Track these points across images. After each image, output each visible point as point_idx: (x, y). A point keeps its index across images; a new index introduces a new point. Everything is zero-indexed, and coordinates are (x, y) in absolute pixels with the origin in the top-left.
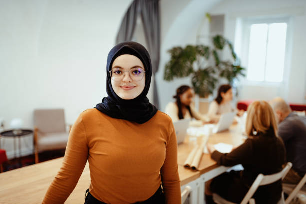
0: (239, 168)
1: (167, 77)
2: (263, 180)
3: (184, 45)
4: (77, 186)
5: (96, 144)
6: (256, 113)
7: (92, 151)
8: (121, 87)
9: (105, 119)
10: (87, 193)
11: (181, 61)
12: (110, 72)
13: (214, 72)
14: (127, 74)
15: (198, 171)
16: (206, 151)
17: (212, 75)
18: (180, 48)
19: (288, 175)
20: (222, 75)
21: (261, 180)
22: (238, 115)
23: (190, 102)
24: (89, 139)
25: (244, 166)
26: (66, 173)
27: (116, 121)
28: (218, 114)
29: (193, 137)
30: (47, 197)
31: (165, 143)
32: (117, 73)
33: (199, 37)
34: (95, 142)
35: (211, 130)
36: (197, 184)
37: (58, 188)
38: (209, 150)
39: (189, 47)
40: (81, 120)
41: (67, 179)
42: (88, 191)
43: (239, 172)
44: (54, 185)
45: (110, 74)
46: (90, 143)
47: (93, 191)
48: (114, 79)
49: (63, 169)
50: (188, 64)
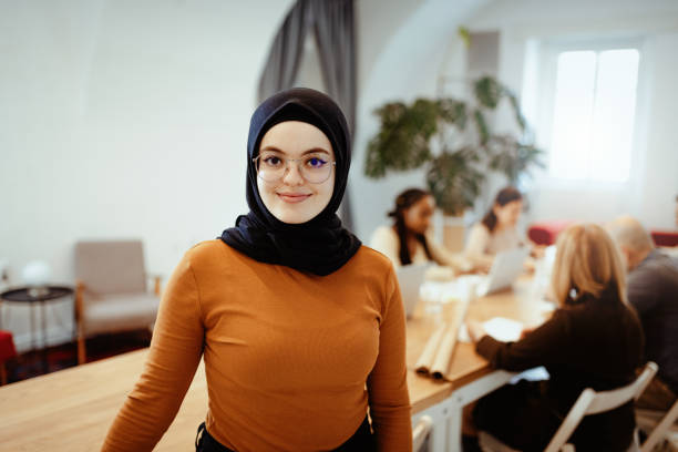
0: (539, 374)
1: (372, 168)
2: (593, 403)
3: (409, 98)
4: (179, 414)
5: (222, 318)
6: (578, 251)
7: (211, 336)
8: (279, 194)
9: (241, 263)
10: (199, 431)
11: (403, 133)
12: (255, 160)
13: (476, 158)
14: (292, 165)
15: (446, 381)
16: (464, 337)
17: (472, 165)
18: (401, 105)
19: (648, 390)
20: (494, 165)
21: (588, 402)
22: (533, 255)
23: (425, 227)
24: (205, 308)
25: (549, 370)
26: (152, 387)
27: (265, 268)
28: (487, 251)
29: (433, 303)
30: (110, 442)
31: (378, 319)
32: (270, 161)
33: (442, 80)
34: (219, 315)
35: (474, 287)
36: (445, 411)
37: (134, 420)
38: (471, 334)
39: (421, 103)
40: (188, 265)
41: (155, 399)
42: (202, 426)
43: (537, 383)
44: (125, 413)
45: (254, 163)
46: (208, 317)
47: (213, 426)
48: (264, 175)
49: (145, 376)
50: (419, 140)
